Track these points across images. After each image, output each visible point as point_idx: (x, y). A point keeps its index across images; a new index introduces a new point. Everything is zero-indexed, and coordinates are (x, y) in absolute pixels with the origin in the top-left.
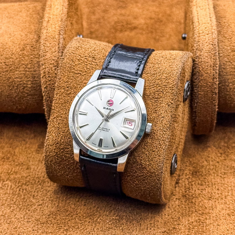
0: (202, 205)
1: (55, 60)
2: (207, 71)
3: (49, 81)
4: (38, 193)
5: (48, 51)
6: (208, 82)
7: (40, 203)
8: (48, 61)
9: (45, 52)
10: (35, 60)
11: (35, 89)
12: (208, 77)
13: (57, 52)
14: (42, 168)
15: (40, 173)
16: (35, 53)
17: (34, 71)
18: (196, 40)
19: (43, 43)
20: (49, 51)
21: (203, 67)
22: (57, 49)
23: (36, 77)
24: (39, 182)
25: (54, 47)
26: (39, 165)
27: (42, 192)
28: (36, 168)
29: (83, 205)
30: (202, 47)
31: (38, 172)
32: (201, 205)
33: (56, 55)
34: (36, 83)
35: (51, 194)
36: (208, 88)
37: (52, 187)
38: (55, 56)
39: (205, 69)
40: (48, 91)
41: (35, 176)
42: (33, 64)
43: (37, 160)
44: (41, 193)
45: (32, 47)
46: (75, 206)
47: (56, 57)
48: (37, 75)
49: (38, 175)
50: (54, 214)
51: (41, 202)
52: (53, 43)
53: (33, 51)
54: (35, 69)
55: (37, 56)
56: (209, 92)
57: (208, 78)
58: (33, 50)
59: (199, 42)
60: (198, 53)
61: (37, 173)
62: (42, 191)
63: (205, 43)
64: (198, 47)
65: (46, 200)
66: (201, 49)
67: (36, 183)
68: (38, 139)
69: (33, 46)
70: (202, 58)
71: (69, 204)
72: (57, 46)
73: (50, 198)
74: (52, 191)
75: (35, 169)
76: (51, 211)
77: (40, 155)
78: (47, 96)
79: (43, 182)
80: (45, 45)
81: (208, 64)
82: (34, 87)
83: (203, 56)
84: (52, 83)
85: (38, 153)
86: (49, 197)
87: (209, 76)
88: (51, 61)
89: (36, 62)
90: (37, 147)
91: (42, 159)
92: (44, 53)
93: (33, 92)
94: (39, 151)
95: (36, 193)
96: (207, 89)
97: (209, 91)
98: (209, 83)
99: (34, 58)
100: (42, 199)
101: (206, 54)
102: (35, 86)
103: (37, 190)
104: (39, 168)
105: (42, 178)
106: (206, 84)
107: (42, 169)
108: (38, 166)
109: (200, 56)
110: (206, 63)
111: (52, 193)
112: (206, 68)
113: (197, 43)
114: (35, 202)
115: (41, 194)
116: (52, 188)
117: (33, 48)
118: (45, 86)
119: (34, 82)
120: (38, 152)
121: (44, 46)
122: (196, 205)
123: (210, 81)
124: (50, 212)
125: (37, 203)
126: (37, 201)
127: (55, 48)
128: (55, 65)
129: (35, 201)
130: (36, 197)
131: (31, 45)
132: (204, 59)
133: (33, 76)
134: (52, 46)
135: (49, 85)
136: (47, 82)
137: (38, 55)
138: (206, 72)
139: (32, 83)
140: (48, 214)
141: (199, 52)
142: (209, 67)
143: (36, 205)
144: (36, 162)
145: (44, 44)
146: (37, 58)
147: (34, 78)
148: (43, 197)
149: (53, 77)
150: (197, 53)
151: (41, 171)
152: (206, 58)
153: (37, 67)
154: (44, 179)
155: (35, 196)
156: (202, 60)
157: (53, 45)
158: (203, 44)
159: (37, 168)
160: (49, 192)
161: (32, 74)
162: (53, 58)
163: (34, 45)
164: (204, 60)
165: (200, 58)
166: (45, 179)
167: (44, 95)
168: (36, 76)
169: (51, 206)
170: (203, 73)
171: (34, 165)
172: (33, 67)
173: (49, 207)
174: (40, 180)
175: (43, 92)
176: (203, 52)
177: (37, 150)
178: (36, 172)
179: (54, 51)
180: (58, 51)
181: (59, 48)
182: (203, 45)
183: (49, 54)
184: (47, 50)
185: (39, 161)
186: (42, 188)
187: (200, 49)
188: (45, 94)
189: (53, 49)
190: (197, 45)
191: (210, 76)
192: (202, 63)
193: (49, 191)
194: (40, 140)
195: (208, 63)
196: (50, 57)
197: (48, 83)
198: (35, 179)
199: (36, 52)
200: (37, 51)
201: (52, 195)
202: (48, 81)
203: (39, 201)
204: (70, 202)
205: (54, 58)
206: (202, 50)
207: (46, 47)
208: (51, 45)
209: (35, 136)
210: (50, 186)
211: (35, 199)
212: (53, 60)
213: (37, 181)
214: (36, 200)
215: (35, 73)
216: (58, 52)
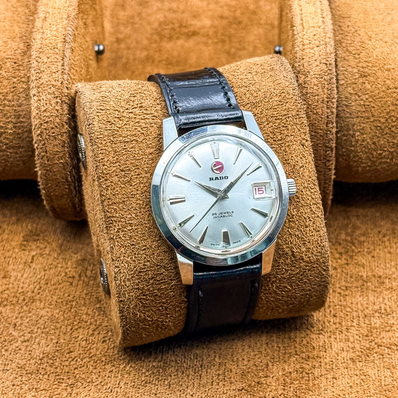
0: (308, 343)
1: (56, 86)
2: (318, 110)
3: (45, 123)
4: (22, 320)
5: (44, 71)
6: (318, 129)
7: (26, 338)
8: (44, 87)
9: (39, 71)
10: (21, 86)
11: (20, 138)
12: (318, 119)
13: (60, 72)
14: (30, 276)
15: (26, 286)
16: (20, 74)
17: (18, 106)
18: (298, 57)
19: (36, 57)
20: (46, 70)
21: (310, 103)
22: (59, 67)
23: (22, 116)
24: (24, 300)
25: (55, 63)
26: (25, 270)
27: (29, 319)
28: (20, 275)
29: (102, 341)
30: (308, 68)
31: (23, 283)
32: (304, 342)
33: (58, 77)
34: (22, 126)
35: (46, 322)
36: (318, 140)
37: (48, 309)
38: (57, 79)
39: (313, 106)
40: (43, 140)
41: (18, 290)
42: (17, 93)
43: (22, 261)
44: (27, 320)
45: (15, 63)
46: (88, 343)
47: (58, 81)
48: (24, 113)
49: (22, 288)
50: (50, 356)
51: (28, 336)
52: (53, 57)
53: (17, 71)
54: (20, 102)
55: (23, 80)
56: (320, 147)
57: (318, 122)
58: (17, 68)
59: (303, 59)
60: (302, 79)
61: (21, 285)
62: (30, 317)
63: (313, 62)
64: (302, 67)
65: (37, 333)
66: (306, 71)
67: (20, 302)
68: (24, 225)
69: (18, 62)
70: (307, 88)
71: (77, 340)
72: (60, 62)
73: (44, 328)
74: (47, 317)
75: (18, 278)
76: (45, 352)
77: (27, 253)
78: (41, 148)
79: (32, 301)
80: (39, 60)
81: (319, 97)
82: (18, 134)
83: (310, 84)
84: (51, 126)
85: (24, 250)
86: (42, 326)
87: (320, 119)
88: (50, 88)
89: (21, 90)
90: (21, 239)
91: (30, 261)
92: (38, 75)
93: (17, 142)
94: (25, 246)
95: (19, 320)
96: (316, 140)
97: (319, 145)
98: (320, 131)
99: (18, 82)
100: (29, 330)
101: (314, 80)
102: (20, 131)
103: (21, 315)
104: (25, 276)
105: (29, 294)
106: (315, 132)
107: (31, 278)
108: (24, 273)
109: (305, 83)
110: (315, 96)
111: (46, 320)
112: (315, 104)
113: (300, 62)
114: (17, 336)
115: (28, 323)
116: (48, 312)
117: (16, 65)
118: (39, 132)
119: (19, 124)
120: (23, 248)
121: (37, 61)
122: (296, 343)
123: (321, 128)
124: (44, 354)
125: (20, 337)
126: (21, 334)
127: (57, 65)
128: (56, 95)
129: (17, 334)
130: (19, 328)
131: (14, 61)
132: (312, 89)
133: (16, 114)
134: (51, 62)
135: (45, 129)
136: (41, 124)
137: (26, 77)
138: (315, 112)
139: (15, 127)
140: (39, 356)
141: (304, 77)
142: (319, 102)
143: (19, 342)
144: (19, 265)
145: (37, 59)
146: (24, 82)
147: (18, 118)
148: (31, 326)
149: (52, 115)
150: (299, 78)
151: (28, 281)
152: (315, 88)
153: (23, 99)
154: (34, 295)
155: (18, 325)
156: (309, 91)
157: (53, 60)
158: (310, 63)
159: (22, 276)
160: (42, 319)
161: (16, 110)
162: (52, 83)
163: (20, 60)
164: (311, 91)
165: (305, 87)
166: (36, 296)
167: (37, 147)
168: (21, 113)
169: (45, 343)
170: (310, 113)
171: (16, 271)
172: (17, 98)
173: (42, 345)
174: (26, 298)
175: (36, 143)
176: (309, 76)
177: (21, 244)
178: (19, 283)
179: (55, 71)
180: (62, 70)
181: (63, 66)
182: (310, 65)
183: (45, 76)
184: (42, 69)
185: (25, 263)
186: (30, 312)
187: (304, 71)
188: (38, 145)
189: (53, 68)
190: (299, 65)
191: (322, 118)
192: (309, 95)
193: (41, 316)
194: (27, 226)
195: (318, 95)
196: (47, 82)
197: (43, 127)
198: (18, 295)
199: (22, 72)
200: (24, 70)
201: (47, 324)
202: (43, 122)
203: (25, 333)
204: (78, 337)
205: (54, 83)
206: (308, 73)
207: (40, 64)
208: (50, 60)
209: (18, 220)
210: (44, 308)
211: (18, 330)
212: (53, 85)
213: (22, 298)
214: (19, 333)
215: (19, 109)
216: (62, 72)
